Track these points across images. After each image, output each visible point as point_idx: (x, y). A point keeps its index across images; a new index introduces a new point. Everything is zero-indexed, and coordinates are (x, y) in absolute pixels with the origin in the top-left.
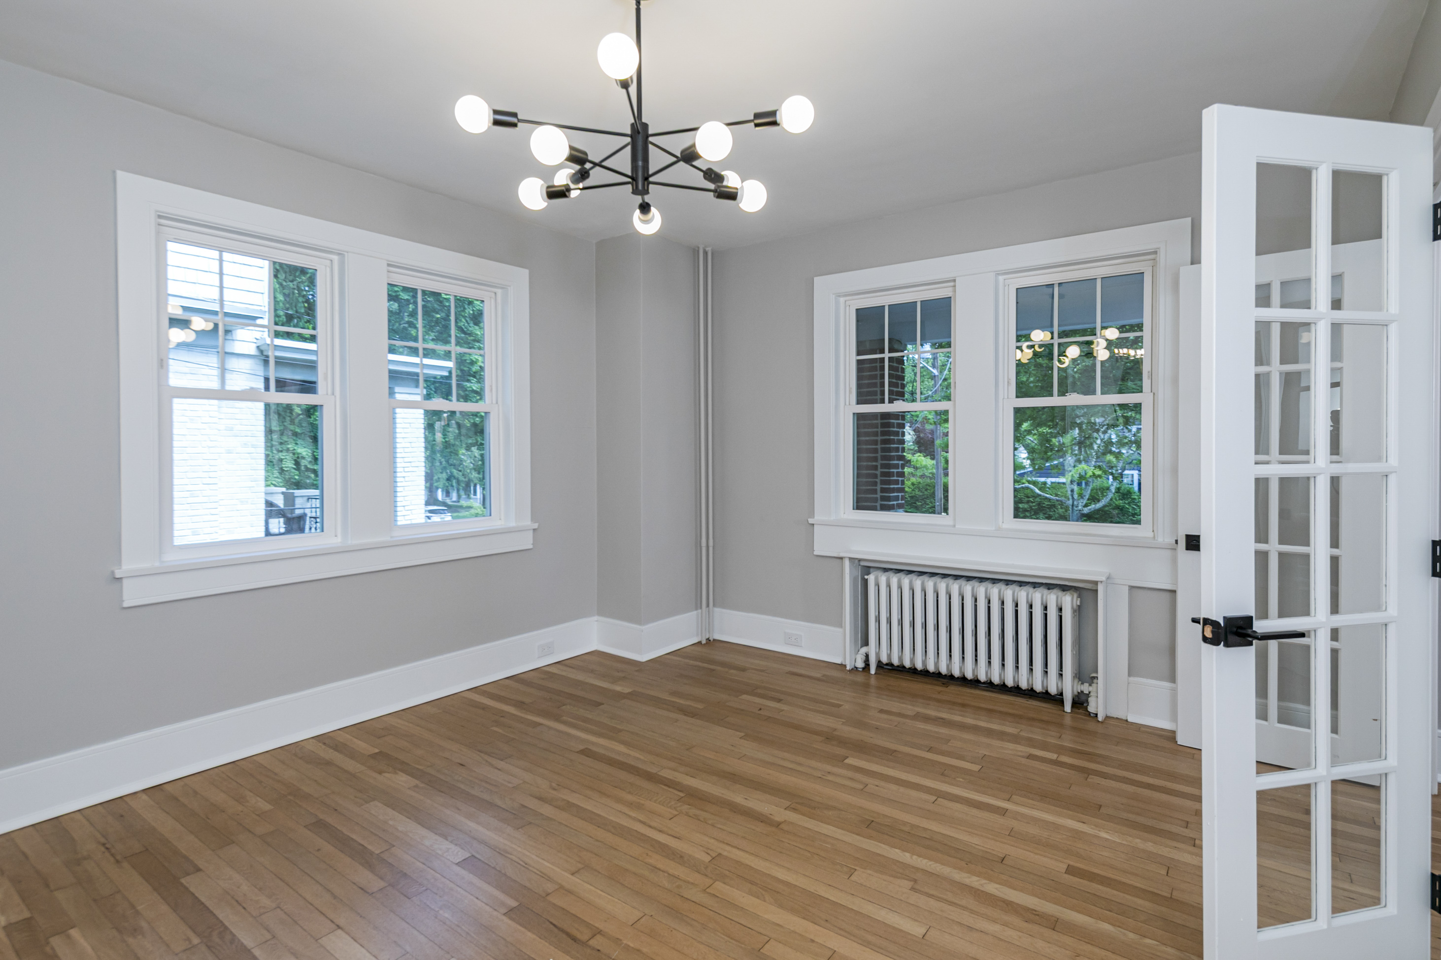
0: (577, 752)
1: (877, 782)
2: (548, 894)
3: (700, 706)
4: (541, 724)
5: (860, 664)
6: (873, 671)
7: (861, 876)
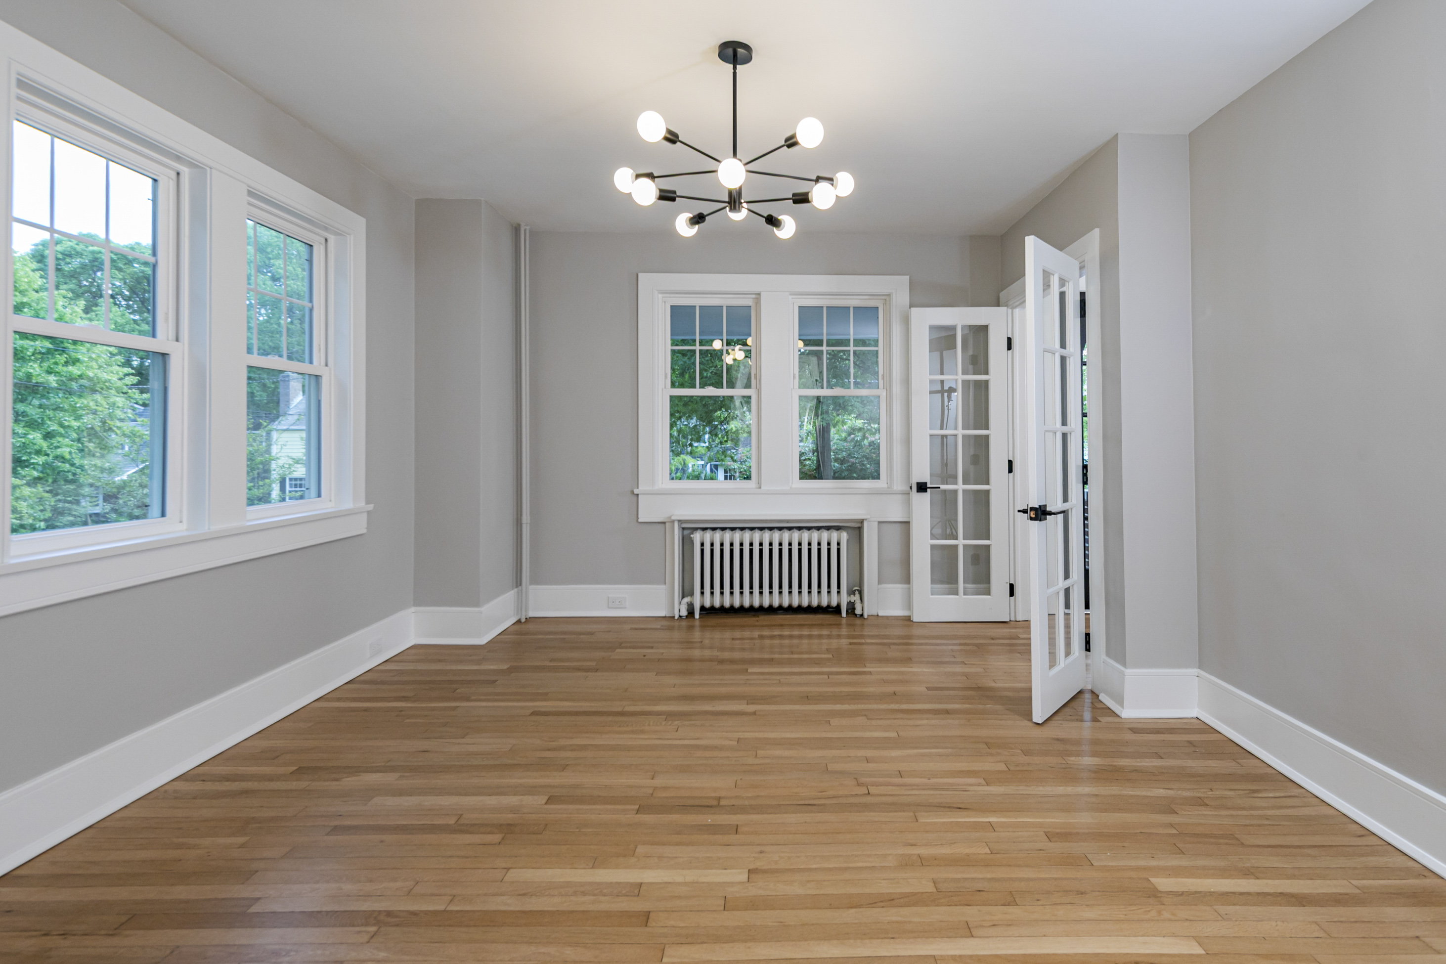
0: (530, 715)
1: (786, 677)
2: (652, 794)
3: (594, 664)
4: (458, 707)
5: (684, 613)
6: (697, 616)
7: (835, 722)
